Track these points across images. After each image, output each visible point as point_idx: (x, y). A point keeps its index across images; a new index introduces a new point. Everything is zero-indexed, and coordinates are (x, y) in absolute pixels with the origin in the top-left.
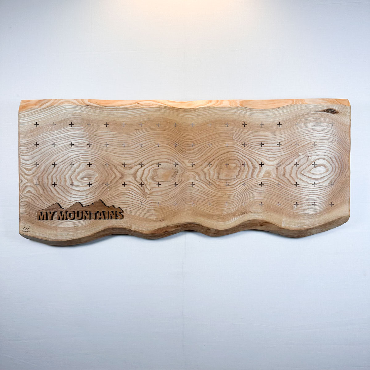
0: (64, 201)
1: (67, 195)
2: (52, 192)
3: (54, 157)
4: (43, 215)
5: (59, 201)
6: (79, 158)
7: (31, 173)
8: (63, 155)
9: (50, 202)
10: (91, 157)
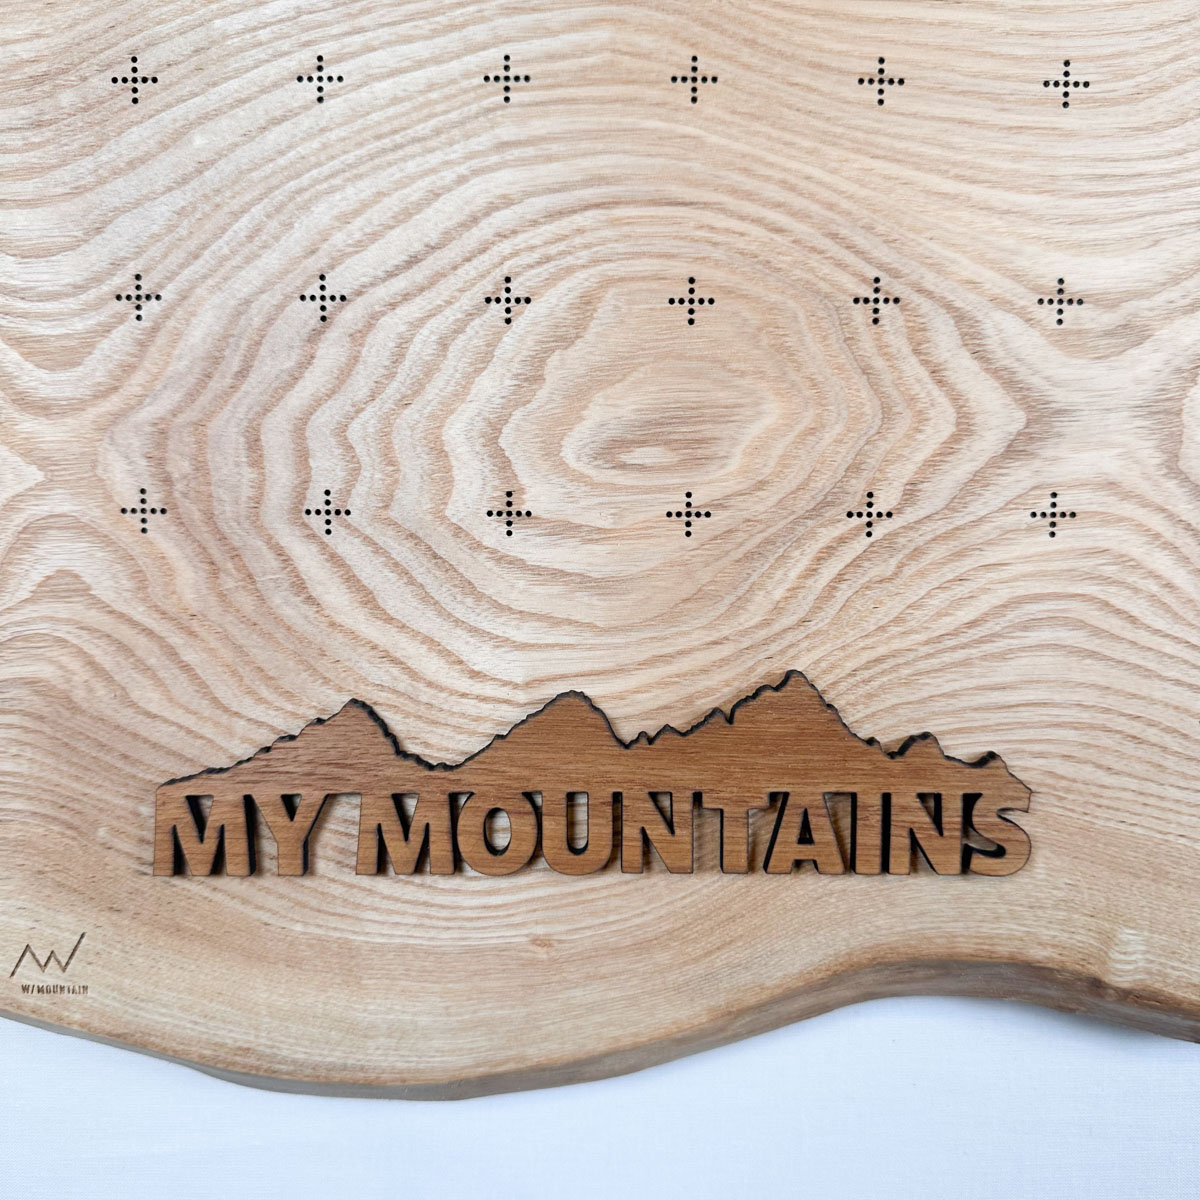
0: (430, 684)
1: (458, 622)
2: (299, 586)
3: (322, 214)
4: (211, 833)
5: (376, 684)
6: (580, 231)
7: (82, 392)
8: (415, 192)
9: (289, 695)
10: (709, 217)
